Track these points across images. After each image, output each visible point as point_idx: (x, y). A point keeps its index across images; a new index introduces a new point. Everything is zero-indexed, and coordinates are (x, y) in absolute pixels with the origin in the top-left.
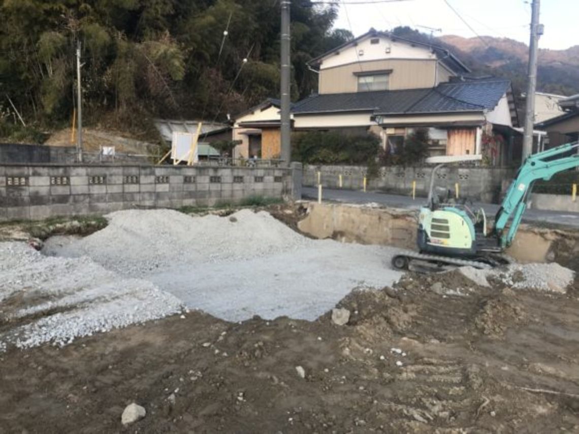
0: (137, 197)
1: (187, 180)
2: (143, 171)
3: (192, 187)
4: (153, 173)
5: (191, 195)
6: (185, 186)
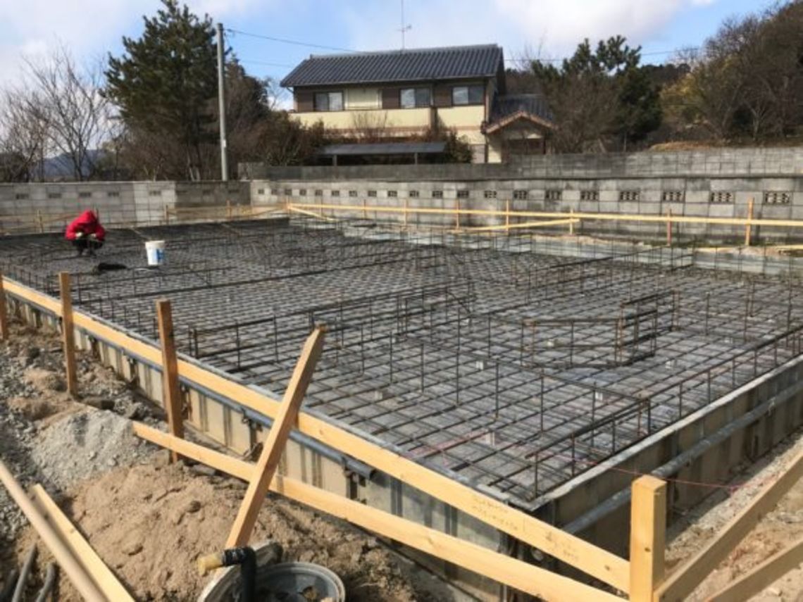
2: (690, 185)
4: (707, 188)
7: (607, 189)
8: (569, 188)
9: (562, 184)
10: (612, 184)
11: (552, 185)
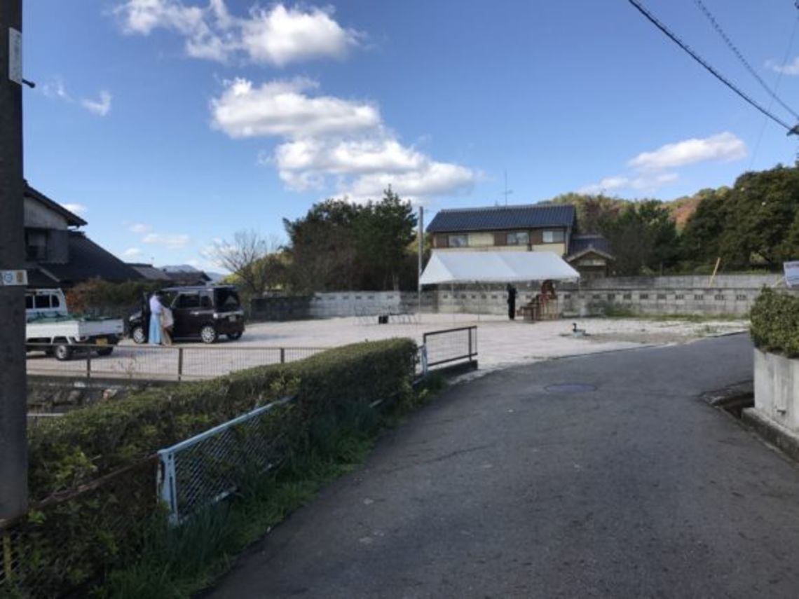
0: (665, 307)
1: (696, 297)
2: (668, 292)
3: (701, 302)
4: (674, 293)
5: (700, 307)
6: (696, 301)
7: (636, 294)
8: (619, 294)
9: (615, 292)
10: (637, 292)
11: (611, 292)
